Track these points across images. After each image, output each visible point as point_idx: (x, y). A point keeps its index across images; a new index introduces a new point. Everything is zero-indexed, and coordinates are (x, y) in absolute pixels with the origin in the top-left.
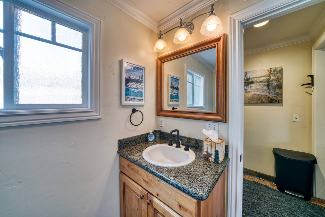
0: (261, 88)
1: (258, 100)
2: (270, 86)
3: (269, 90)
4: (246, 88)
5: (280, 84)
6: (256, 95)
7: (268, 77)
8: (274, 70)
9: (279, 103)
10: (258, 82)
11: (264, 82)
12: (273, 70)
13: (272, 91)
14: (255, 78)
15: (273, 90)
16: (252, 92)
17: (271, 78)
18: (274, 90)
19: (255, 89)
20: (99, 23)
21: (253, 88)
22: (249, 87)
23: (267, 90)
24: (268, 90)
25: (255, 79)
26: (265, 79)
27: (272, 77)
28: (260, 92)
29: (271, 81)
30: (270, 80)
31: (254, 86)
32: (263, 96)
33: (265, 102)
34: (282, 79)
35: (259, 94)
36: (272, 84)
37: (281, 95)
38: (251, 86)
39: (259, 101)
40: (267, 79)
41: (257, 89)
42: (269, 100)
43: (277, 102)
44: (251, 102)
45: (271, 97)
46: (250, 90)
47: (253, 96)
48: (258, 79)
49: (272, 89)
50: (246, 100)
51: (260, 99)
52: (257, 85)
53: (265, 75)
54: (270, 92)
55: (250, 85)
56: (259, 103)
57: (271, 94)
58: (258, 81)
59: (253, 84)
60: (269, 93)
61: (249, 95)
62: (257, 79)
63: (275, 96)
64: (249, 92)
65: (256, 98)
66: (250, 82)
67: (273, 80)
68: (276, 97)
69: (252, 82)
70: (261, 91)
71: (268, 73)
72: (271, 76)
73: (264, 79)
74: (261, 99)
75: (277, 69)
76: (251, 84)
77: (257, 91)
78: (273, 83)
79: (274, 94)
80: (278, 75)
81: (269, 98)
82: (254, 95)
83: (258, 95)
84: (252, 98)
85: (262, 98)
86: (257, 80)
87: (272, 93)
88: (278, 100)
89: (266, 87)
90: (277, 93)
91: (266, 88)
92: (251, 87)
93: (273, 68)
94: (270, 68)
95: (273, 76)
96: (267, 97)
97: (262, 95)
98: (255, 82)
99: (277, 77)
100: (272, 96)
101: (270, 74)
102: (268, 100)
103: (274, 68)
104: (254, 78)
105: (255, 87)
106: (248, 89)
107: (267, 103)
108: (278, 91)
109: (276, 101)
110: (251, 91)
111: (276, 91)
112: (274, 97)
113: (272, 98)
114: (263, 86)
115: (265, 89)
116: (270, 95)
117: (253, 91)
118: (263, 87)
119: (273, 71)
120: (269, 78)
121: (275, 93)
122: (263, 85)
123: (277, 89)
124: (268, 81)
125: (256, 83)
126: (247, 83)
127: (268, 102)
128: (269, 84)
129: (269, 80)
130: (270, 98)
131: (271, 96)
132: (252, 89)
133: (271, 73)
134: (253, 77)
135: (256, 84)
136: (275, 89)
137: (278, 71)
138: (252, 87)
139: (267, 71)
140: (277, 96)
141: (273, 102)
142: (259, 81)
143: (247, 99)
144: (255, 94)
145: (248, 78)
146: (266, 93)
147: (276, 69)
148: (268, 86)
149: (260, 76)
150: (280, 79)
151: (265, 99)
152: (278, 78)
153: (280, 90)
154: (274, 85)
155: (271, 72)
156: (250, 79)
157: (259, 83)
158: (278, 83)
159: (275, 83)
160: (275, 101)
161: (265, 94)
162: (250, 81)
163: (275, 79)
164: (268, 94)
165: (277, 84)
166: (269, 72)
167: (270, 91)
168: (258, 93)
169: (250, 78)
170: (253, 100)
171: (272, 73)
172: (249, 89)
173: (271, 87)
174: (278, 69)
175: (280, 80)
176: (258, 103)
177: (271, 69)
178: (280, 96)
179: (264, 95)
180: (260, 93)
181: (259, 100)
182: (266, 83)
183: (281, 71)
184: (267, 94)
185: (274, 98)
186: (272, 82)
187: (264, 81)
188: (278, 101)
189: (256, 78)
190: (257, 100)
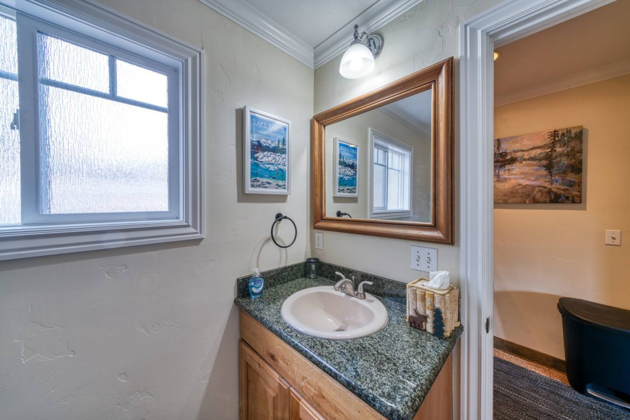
0: (532, 171)
1: (525, 196)
2: (553, 167)
3: (551, 175)
4: (499, 172)
5: (577, 162)
6: (520, 187)
7: (548, 149)
8: (563, 134)
9: (573, 202)
10: (525, 160)
11: (540, 160)
12: (560, 133)
13: (557, 178)
14: (520, 152)
15: (560, 176)
16: (512, 180)
17: (556, 151)
18: (564, 175)
19: (519, 173)
20: (198, 54)
21: (514, 172)
22: (505, 170)
23: (547, 175)
24: (549, 177)
25: (519, 154)
26: (541, 153)
27: (559, 149)
28: (529, 180)
29: (556, 157)
30: (554, 155)
31: (516, 168)
32: (537, 189)
33: (542, 200)
34: (580, 151)
35: (527, 185)
36: (557, 164)
37: (579, 185)
38: (510, 168)
39: (529, 199)
40: (547, 153)
41: (522, 173)
42: (551, 197)
43: (569, 202)
44: (510, 201)
45: (555, 190)
46: (506, 177)
47: (515, 187)
48: (526, 153)
49: (558, 173)
50: (499, 197)
51: (530, 194)
52: (524, 165)
53: (541, 145)
54: (553, 180)
55: (507, 167)
56: (527, 202)
57: (555, 183)
58: (525, 157)
59: (513, 163)
60: (552, 183)
61: (505, 186)
62: (522, 153)
63: (564, 188)
64: (505, 180)
65: (520, 191)
66: (508, 160)
67: (561, 155)
68: (567, 189)
69: (513, 160)
70: (533, 179)
71: (548, 141)
72: (555, 147)
73: (539, 152)
74: (532, 195)
75: (570, 131)
76: (510, 164)
77: (522, 178)
78: (560, 161)
79: (563, 184)
80: (573, 144)
81: (550, 192)
82: (517, 187)
83: (525, 186)
84: (512, 193)
85: (535, 192)
86: (523, 155)
87: (557, 181)
88: (573, 197)
89: (544, 169)
90: (570, 181)
91: (543, 172)
92: (509, 170)
93: (560, 130)
94: (553, 130)
95: (560, 147)
96: (546, 190)
97: (534, 187)
98: (519, 159)
99: (569, 149)
100: (558, 189)
101: (553, 143)
102: (548, 196)
103: (563, 129)
104: (518, 151)
105: (518, 170)
106: (503, 174)
107: (545, 202)
108: (571, 177)
109: (567, 198)
110: (510, 179)
111: (568, 178)
112: (563, 190)
113: (559, 193)
114: (539, 168)
115: (541, 173)
116: (554, 186)
117: (514, 179)
118: (536, 171)
119: (560, 135)
120: (550, 151)
121: (565, 181)
122: (538, 166)
123: (570, 174)
124: (548, 157)
125: (521, 162)
126: (502, 162)
127: (548, 200)
128: (550, 164)
129: (551, 155)
130: (553, 192)
131: (555, 188)
132: (512, 174)
133: (557, 141)
134: (515, 149)
135: (521, 165)
136: (564, 173)
137: (573, 136)
138: (512, 170)
139: (546, 136)
140: (571, 189)
141: (560, 200)
142: (527, 158)
143: (500, 194)
144: (520, 185)
145: (504, 151)
146: (543, 182)
147: (567, 132)
148: (549, 167)
149: (531, 147)
150: (578, 153)
151: (542, 195)
152: (572, 150)
153: (577, 176)
154: (563, 166)
155: (557, 139)
156: (508, 155)
157: (528, 162)
158: (573, 161)
159: (565, 161)
160: (564, 198)
161: (543, 185)
162: (509, 157)
163: (566, 152)
164: (547, 183)
165: (570, 162)
166: (552, 138)
167: (553, 178)
168: (524, 182)
169: (508, 151)
170: (514, 197)
171: (559, 141)
172: (505, 173)
173: (555, 168)
174: (573, 132)
175: (578, 155)
176: (525, 202)
177: (555, 131)
178: (576, 188)
179: (539, 186)
180: (530, 182)
181: (528, 196)
182: (544, 162)
183: (579, 136)
184: (547, 185)
185: (562, 192)
186: (559, 159)
187: (538, 158)
188: (571, 198)
189: (522, 151)
190: (522, 197)
